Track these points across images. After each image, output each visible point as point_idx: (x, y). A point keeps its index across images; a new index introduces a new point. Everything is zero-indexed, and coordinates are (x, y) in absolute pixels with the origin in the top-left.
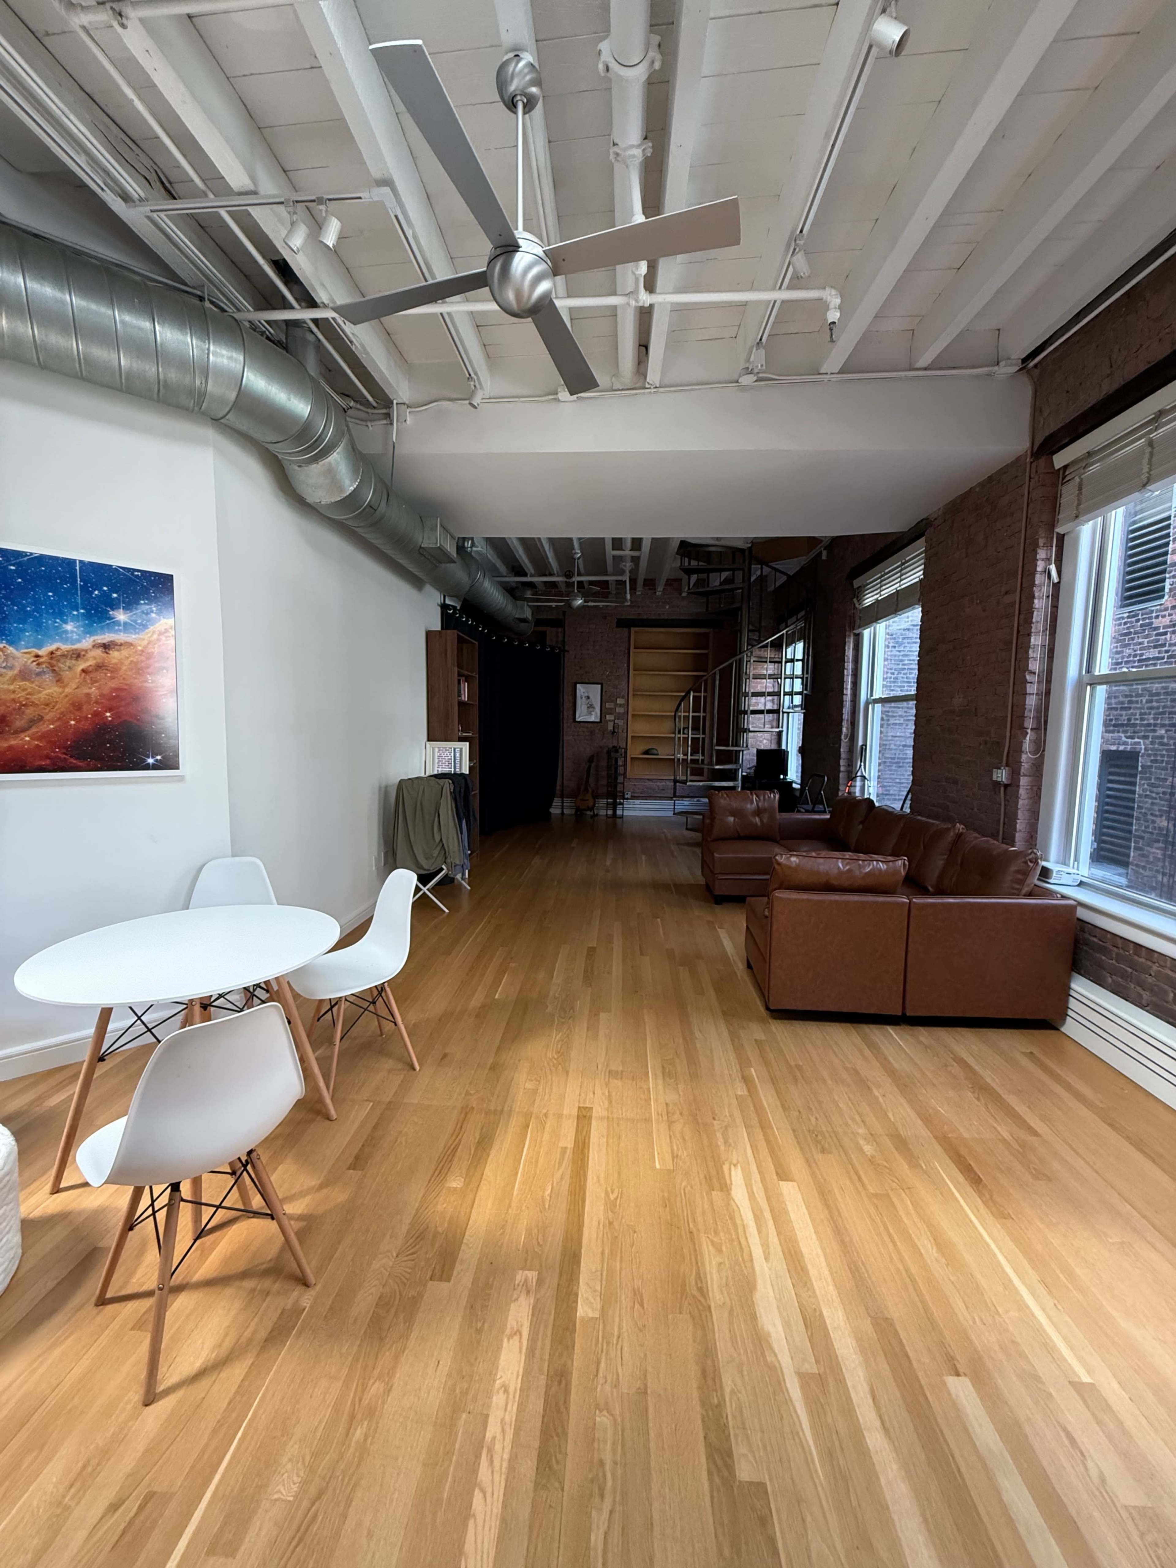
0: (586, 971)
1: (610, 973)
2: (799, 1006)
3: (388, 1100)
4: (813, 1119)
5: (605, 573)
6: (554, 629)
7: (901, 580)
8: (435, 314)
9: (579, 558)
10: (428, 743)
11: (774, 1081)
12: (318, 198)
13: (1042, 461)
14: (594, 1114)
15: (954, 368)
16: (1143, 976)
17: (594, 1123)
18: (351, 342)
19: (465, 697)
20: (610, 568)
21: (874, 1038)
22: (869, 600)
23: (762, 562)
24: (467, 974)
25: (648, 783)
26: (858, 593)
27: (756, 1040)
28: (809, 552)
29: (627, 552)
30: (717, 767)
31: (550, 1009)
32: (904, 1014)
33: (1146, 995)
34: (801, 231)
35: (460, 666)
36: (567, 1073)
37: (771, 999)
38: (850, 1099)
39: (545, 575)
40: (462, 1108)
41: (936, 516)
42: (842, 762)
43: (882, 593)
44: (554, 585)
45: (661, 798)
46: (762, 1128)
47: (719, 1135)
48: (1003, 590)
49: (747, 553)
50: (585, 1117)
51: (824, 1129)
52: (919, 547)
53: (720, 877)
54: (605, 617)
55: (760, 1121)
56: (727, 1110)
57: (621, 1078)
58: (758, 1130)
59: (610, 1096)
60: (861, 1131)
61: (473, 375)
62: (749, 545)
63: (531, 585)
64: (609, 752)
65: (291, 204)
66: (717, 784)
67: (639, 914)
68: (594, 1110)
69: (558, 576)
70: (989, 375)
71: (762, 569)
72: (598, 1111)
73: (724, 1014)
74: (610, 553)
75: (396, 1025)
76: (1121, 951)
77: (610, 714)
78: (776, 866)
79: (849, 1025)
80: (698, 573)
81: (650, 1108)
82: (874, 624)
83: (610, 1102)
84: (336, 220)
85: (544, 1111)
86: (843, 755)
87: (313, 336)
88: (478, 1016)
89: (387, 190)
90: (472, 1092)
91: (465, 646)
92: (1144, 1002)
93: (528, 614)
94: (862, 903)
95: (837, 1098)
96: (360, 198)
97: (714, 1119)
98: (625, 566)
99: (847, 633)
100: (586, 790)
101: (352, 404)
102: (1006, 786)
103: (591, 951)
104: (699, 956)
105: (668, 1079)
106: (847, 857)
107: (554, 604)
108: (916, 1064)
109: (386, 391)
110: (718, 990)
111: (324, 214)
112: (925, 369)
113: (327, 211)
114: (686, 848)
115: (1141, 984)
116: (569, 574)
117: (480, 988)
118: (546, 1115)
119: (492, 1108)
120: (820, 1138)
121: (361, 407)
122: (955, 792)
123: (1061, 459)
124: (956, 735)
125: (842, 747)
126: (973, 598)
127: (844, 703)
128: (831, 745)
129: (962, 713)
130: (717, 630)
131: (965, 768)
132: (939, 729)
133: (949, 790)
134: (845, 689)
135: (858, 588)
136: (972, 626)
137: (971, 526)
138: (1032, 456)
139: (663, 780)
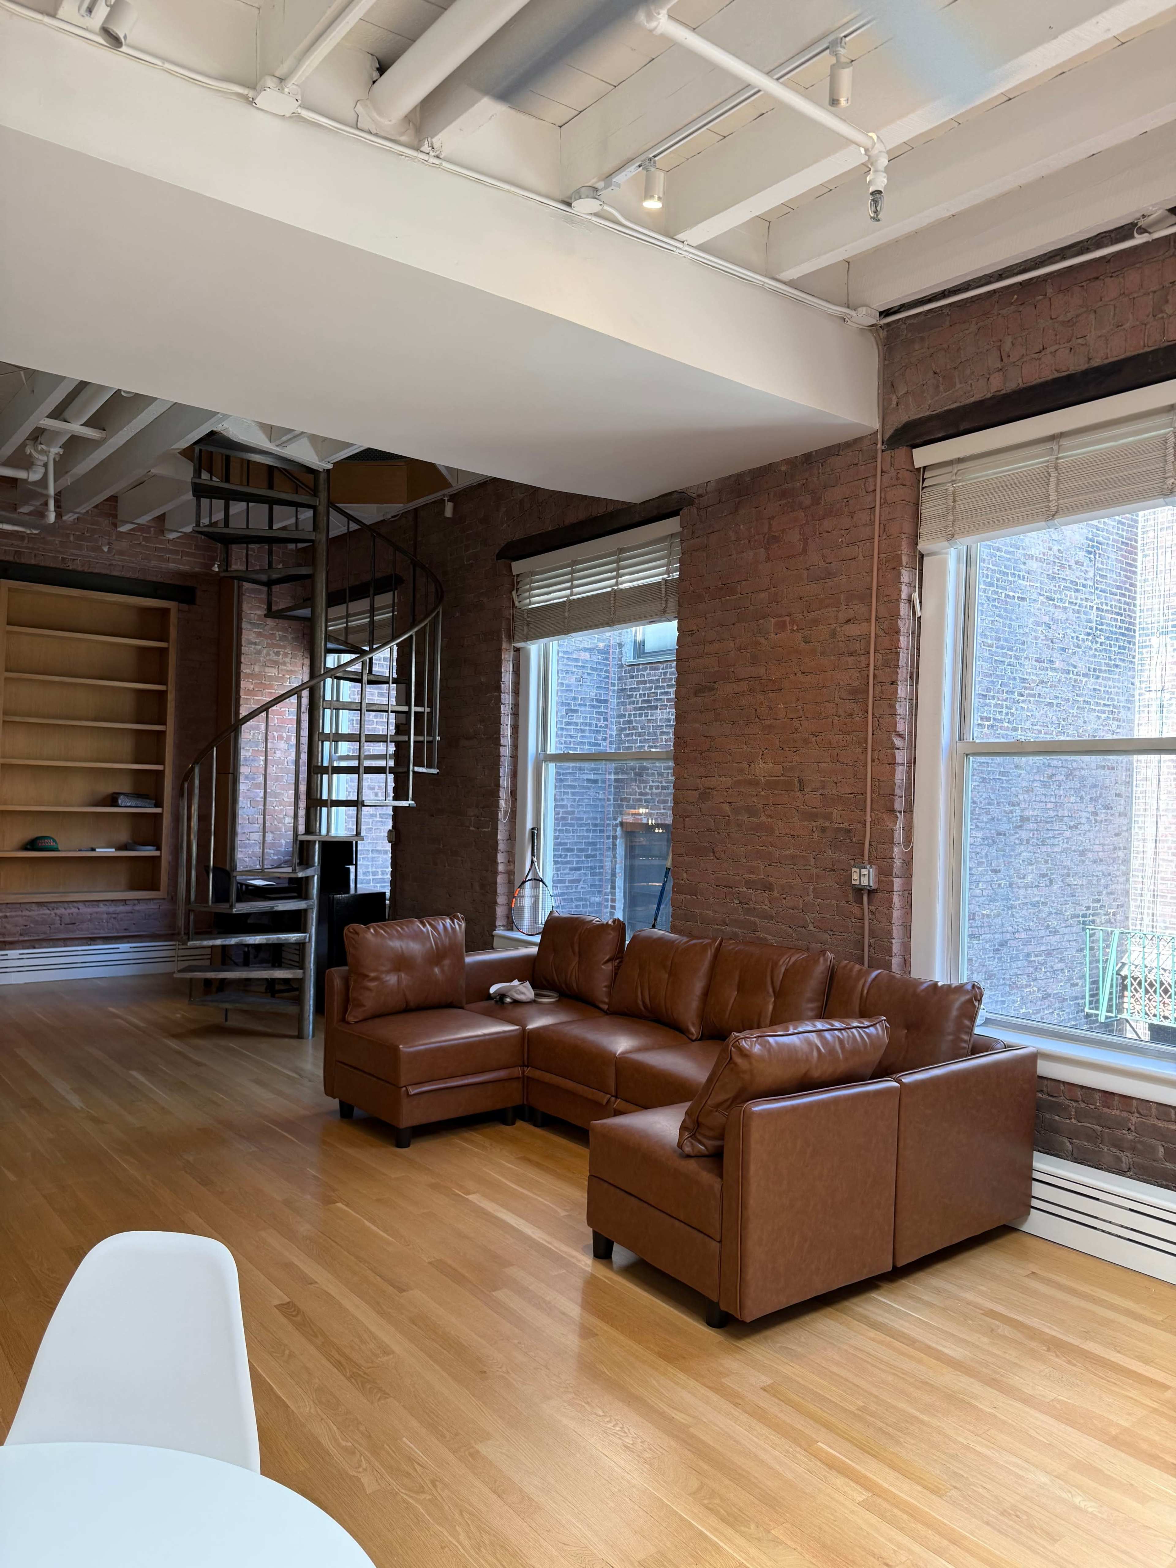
7: (620, 576)
13: (897, 452)
16: (1118, 1133)
22: (542, 598)
25: (36, 913)
26: (518, 583)
28: (415, 499)
32: (894, 1267)
33: (1126, 1158)
41: (700, 492)
42: (501, 858)
43: (580, 589)
45: (66, 942)
62: (330, 466)
70: (843, 318)
74: (38, 422)
76: (1083, 1105)
86: (501, 846)
92: (1124, 1166)
99: (504, 645)
102: (871, 892)
112: (787, 284)
115: (1118, 1144)
122: (767, 902)
123: (923, 456)
124: (763, 818)
125: (499, 831)
126: (785, 621)
127: (502, 759)
128: (472, 828)
129: (771, 785)
130: (184, 606)
131: (784, 866)
132: (726, 807)
133: (753, 899)
134: (503, 737)
135: (518, 575)
136: (783, 661)
137: (773, 518)
138: (883, 442)
139: (75, 904)
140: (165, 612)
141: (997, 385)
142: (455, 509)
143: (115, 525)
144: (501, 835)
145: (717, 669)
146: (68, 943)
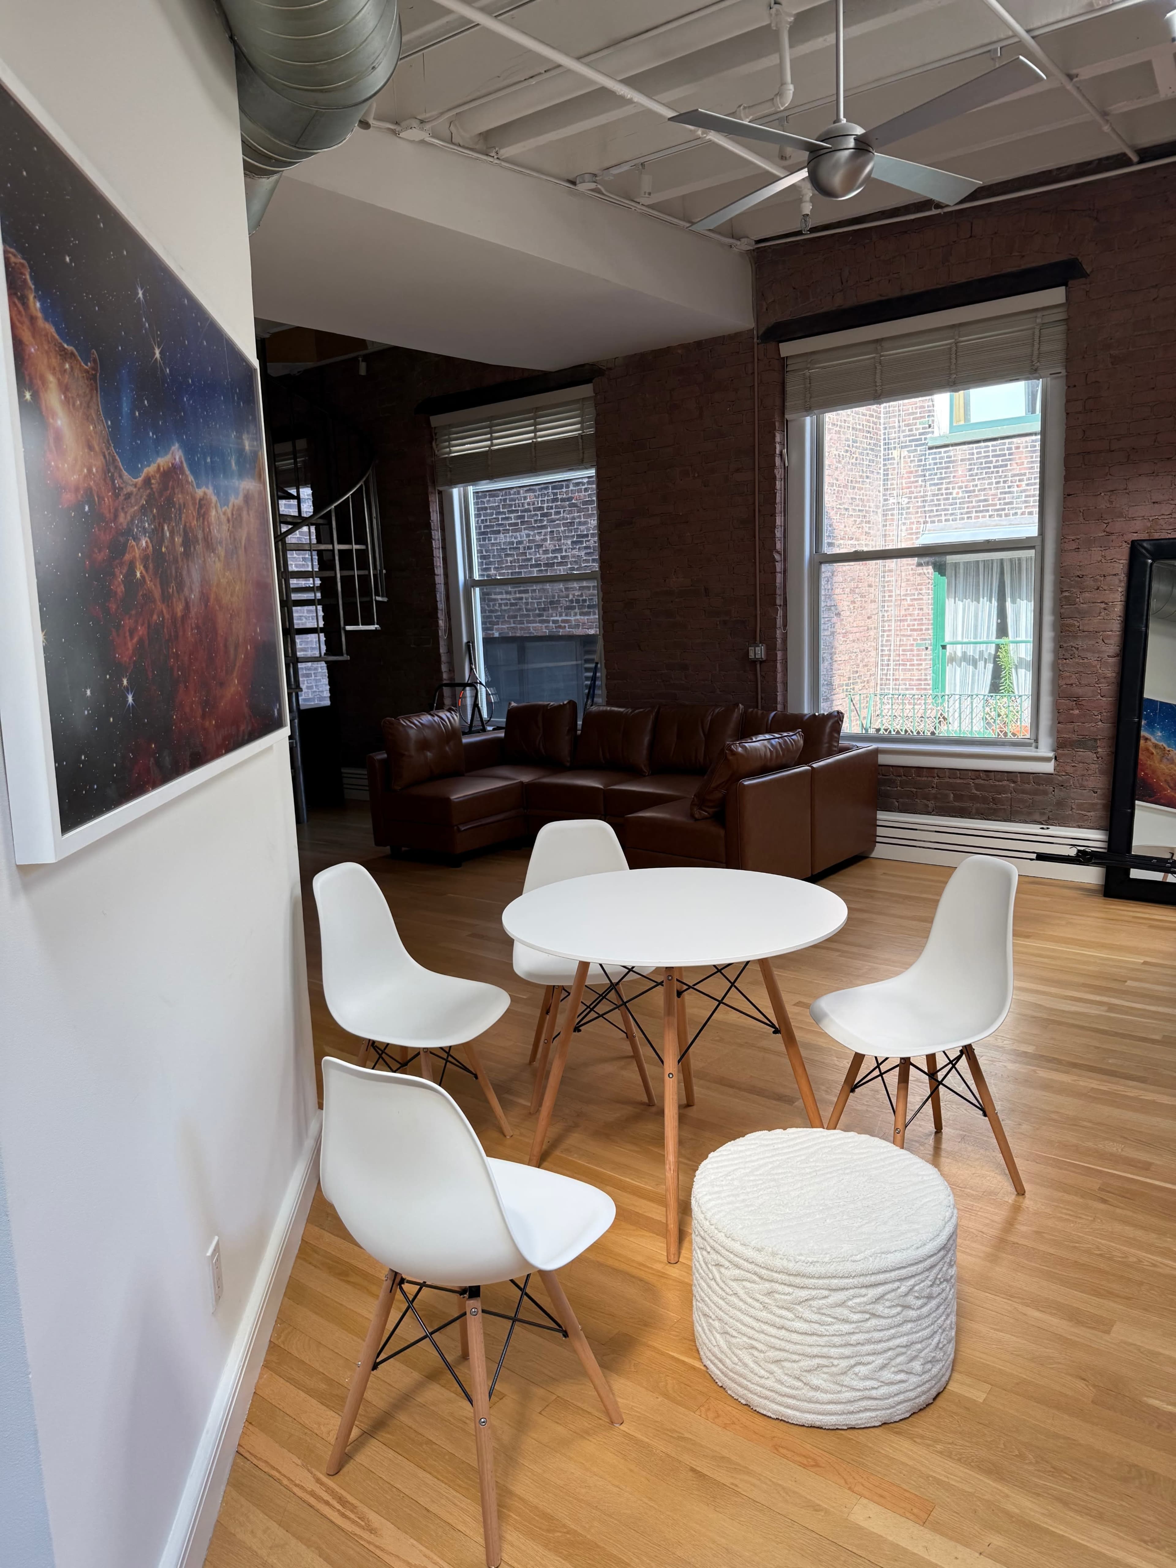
7: (537, 430)
13: (768, 345)
16: (926, 790)
22: (466, 446)
26: (435, 436)
32: (812, 874)
33: (931, 804)
41: (609, 365)
42: (444, 668)
43: (496, 441)
70: (732, 246)
76: (904, 778)
92: (930, 809)
115: (926, 797)
122: (684, 678)
123: (787, 349)
124: (678, 618)
125: (440, 646)
126: (687, 470)
128: (412, 646)
129: (683, 594)
131: (696, 651)
132: (647, 612)
133: (673, 677)
134: (437, 568)
135: (435, 428)
136: (688, 500)
137: (673, 389)
138: (758, 337)
141: (839, 302)
142: (368, 366)
144: (443, 649)
145: (633, 507)
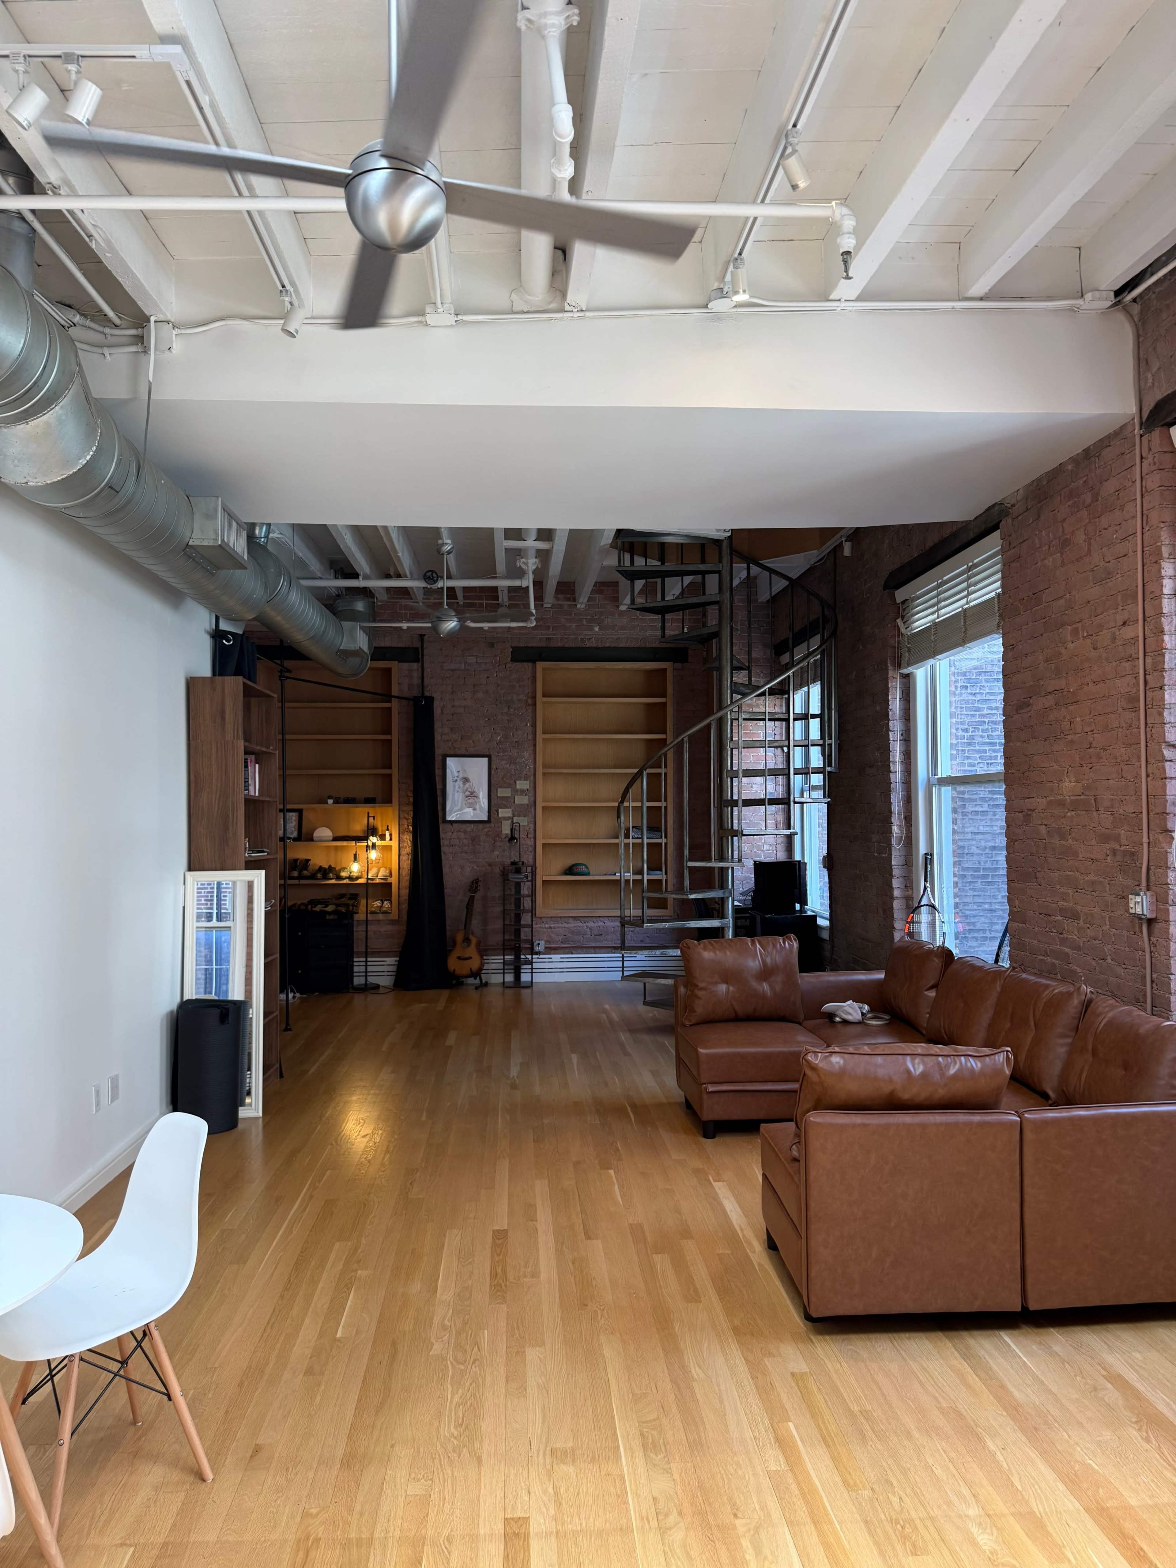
0: (494, 1275)
1: (535, 1275)
2: (858, 1307)
3: (161, 1540)
4: (895, 1500)
5: (493, 575)
6: (405, 666)
7: (969, 594)
8: (239, 212)
9: (449, 552)
10: (189, 875)
11: (827, 1441)
12: (66, 54)
13: (1156, 433)
14: (533, 1529)
15: (1022, 298)
17: (535, 1546)
18: (90, 236)
19: (255, 790)
20: (501, 566)
21: (982, 1353)
22: (922, 621)
23: (750, 560)
24: (282, 1297)
25: (572, 924)
26: (902, 611)
27: (793, 1374)
28: (823, 544)
29: (531, 543)
30: (693, 896)
31: (437, 1349)
32: (1025, 1308)
34: (795, 126)
35: (247, 738)
36: (479, 1460)
37: (813, 1299)
38: (951, 1460)
39: (388, 576)
40: (299, 1540)
41: (1013, 502)
42: (896, 883)
43: (943, 611)
44: (405, 592)
45: (596, 949)
46: (816, 1523)
47: (746, 1543)
48: (1120, 619)
49: (725, 544)
50: (517, 1535)
51: (914, 1515)
52: (993, 543)
53: (711, 1088)
54: (492, 645)
55: (811, 1514)
56: (755, 1499)
57: (574, 1461)
58: (810, 1528)
59: (556, 1494)
60: (973, 1511)
61: (288, 287)
62: (729, 534)
63: (366, 592)
64: (504, 874)
65: (22, 60)
66: (693, 924)
67: (577, 1164)
68: (532, 1520)
69: (412, 579)
70: (1072, 310)
71: (748, 569)
72: (538, 1524)
73: (737, 1331)
74: (502, 544)
75: (170, 1399)
77: (505, 807)
78: (809, 1072)
79: (940, 1334)
80: (646, 578)
81: (627, 1510)
82: (931, 662)
83: (558, 1504)
84: (94, 87)
85: (446, 1532)
86: (896, 872)
87: (25, 225)
88: (309, 1372)
89: (177, 49)
90: (314, 1511)
91: (253, 700)
93: (362, 642)
94: (947, 1125)
95: (930, 1461)
96: (134, 57)
97: (735, 1515)
98: (526, 564)
99: (891, 673)
100: (467, 940)
101: (77, 318)
102: (1150, 922)
103: (500, 1236)
104: (686, 1233)
105: (652, 1455)
106: (920, 1051)
107: (405, 625)
108: (1050, 1392)
109: (140, 303)
110: (723, 1291)
111: (74, 76)
112: (981, 299)
113: (78, 72)
114: (646, 1037)
116: (431, 576)
117: (307, 1321)
118: (449, 1539)
119: (353, 1535)
120: (908, 1530)
121: (93, 325)
122: (1076, 933)
124: (1070, 841)
125: (893, 856)
126: (1077, 628)
127: (892, 786)
128: (876, 854)
129: (1075, 806)
130: (678, 665)
131: (1087, 893)
132: (1043, 830)
133: (1066, 928)
134: (893, 763)
135: (901, 603)
136: (1079, 670)
137: (1065, 520)
138: (1141, 424)
139: (602, 919)
140: (664, 671)
142: (853, 549)
143: (618, 607)
144: (896, 861)
145: (1031, 683)
146: (597, 950)
